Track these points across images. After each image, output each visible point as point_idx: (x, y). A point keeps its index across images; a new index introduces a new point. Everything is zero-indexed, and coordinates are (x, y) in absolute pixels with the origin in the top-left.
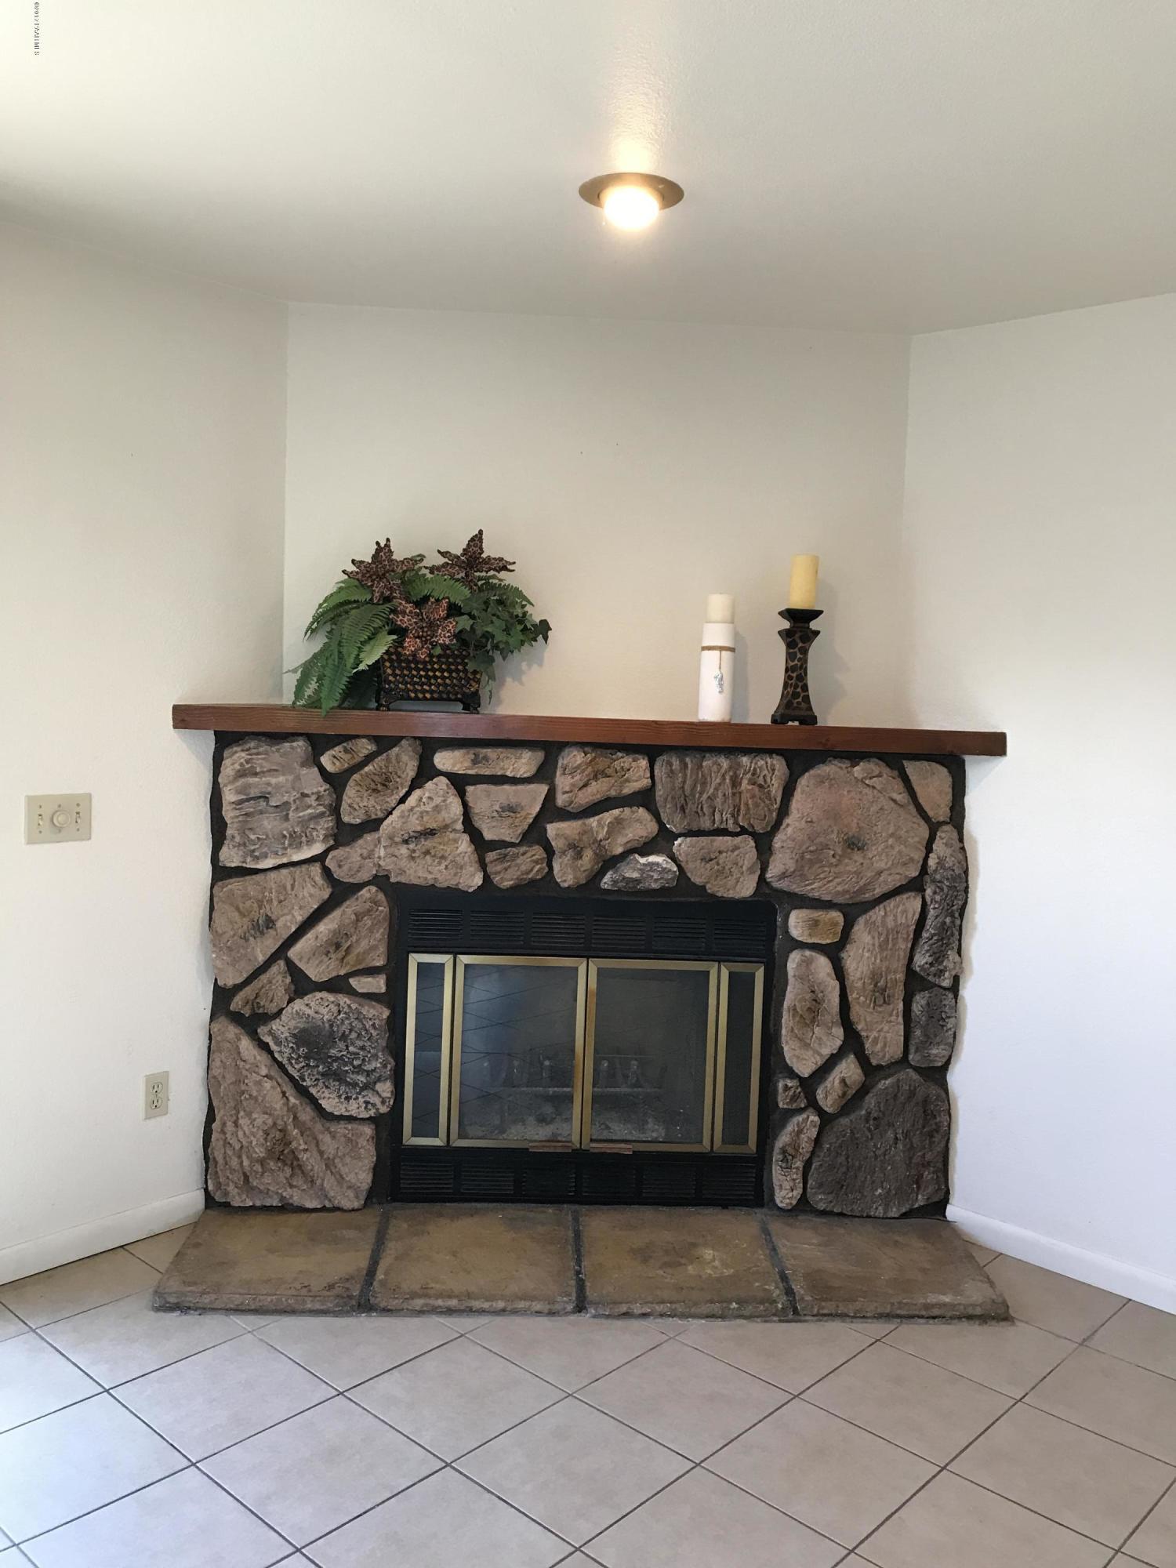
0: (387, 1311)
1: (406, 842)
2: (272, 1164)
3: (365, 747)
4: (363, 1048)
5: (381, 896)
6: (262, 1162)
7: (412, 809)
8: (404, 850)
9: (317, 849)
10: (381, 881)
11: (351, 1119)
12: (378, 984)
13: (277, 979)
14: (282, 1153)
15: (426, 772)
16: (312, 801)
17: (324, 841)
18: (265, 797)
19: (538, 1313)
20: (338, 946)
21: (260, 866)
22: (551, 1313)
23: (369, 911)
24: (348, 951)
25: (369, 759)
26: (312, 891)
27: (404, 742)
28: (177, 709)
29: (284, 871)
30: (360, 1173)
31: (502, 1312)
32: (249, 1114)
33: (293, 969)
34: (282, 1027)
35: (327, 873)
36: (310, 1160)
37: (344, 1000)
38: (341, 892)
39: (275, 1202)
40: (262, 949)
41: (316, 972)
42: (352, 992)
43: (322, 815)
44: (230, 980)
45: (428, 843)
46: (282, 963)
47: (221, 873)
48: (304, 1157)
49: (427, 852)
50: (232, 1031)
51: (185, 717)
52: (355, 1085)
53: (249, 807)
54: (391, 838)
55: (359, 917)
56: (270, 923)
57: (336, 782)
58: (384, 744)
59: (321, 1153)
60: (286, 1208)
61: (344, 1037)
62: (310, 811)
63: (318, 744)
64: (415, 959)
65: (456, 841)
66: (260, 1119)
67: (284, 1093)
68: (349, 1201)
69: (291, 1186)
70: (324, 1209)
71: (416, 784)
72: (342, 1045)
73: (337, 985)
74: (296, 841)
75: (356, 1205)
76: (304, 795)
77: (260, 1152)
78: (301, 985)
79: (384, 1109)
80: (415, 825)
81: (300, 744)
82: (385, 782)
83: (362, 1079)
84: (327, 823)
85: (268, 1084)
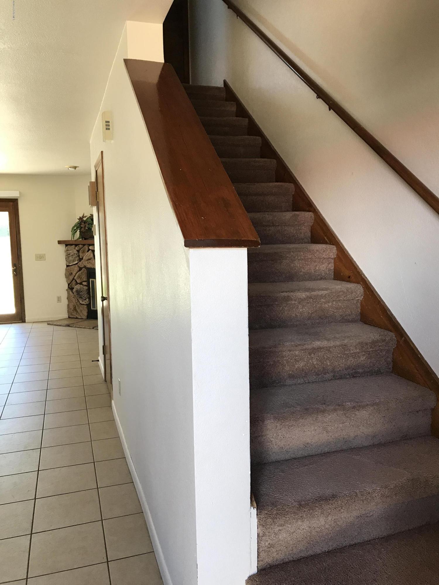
0: (71, 327)
1: (87, 261)
2: (74, 311)
3: (81, 246)
4: (84, 293)
5: (85, 269)
6: (73, 310)
7: (87, 255)
8: (86, 262)
9: (76, 262)
10: (85, 267)
11: (84, 304)
12: (85, 283)
13: (74, 282)
14: (75, 309)
15: (89, 250)
16: (75, 254)
17: (78, 260)
18: (69, 254)
19: (88, 328)
20: (80, 277)
21: (71, 265)
22: (90, 329)
23: (83, 272)
24: (81, 278)
25: (82, 248)
26: (76, 268)
27: (86, 245)
28: (58, 241)
29: (73, 266)
30: (85, 313)
31: (84, 328)
32: (71, 303)
33: (76, 281)
34: (74, 290)
35: (78, 266)
36: (79, 310)
37: (81, 286)
38: (80, 269)
39: (76, 317)
40: (71, 278)
41: (78, 281)
42: (83, 285)
43: (77, 257)
44: (69, 283)
45: (89, 261)
46: (74, 280)
47: (67, 266)
48: (78, 310)
49: (90, 262)
50: (69, 290)
51: (60, 242)
52: (83, 299)
53: (69, 256)
54: (85, 260)
55: (82, 273)
56: (72, 274)
57: (78, 251)
58: (84, 245)
59: (80, 309)
60: (77, 318)
61: (82, 292)
62: (75, 256)
63: (76, 245)
64: (91, 280)
65: (93, 260)
66: (72, 303)
67: (75, 300)
68: (85, 317)
69: (77, 314)
70: (81, 319)
71: (88, 251)
72: (81, 293)
73: (81, 284)
74: (74, 261)
75: (85, 318)
76: (74, 254)
77: (72, 309)
78: (77, 283)
79: (87, 303)
80: (87, 258)
81: (74, 246)
82: (84, 252)
83: (84, 298)
84: (78, 258)
85: (73, 298)
